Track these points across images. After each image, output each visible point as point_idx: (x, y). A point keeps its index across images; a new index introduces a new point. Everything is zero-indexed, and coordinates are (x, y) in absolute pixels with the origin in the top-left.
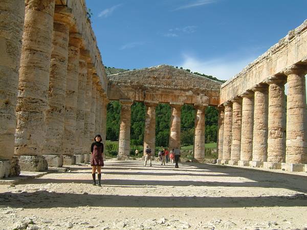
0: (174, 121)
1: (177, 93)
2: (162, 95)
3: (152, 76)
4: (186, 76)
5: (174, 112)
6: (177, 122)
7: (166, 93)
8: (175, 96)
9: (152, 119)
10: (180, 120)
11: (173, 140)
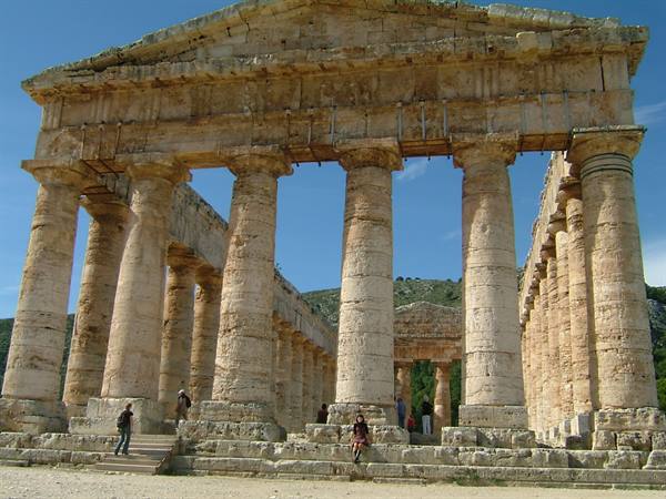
0: (439, 387)
1: (441, 344)
2: (418, 349)
3: (402, 320)
4: (454, 316)
5: (438, 374)
6: (444, 389)
7: (424, 345)
8: (439, 349)
9: (405, 386)
10: (448, 386)
11: (438, 418)
